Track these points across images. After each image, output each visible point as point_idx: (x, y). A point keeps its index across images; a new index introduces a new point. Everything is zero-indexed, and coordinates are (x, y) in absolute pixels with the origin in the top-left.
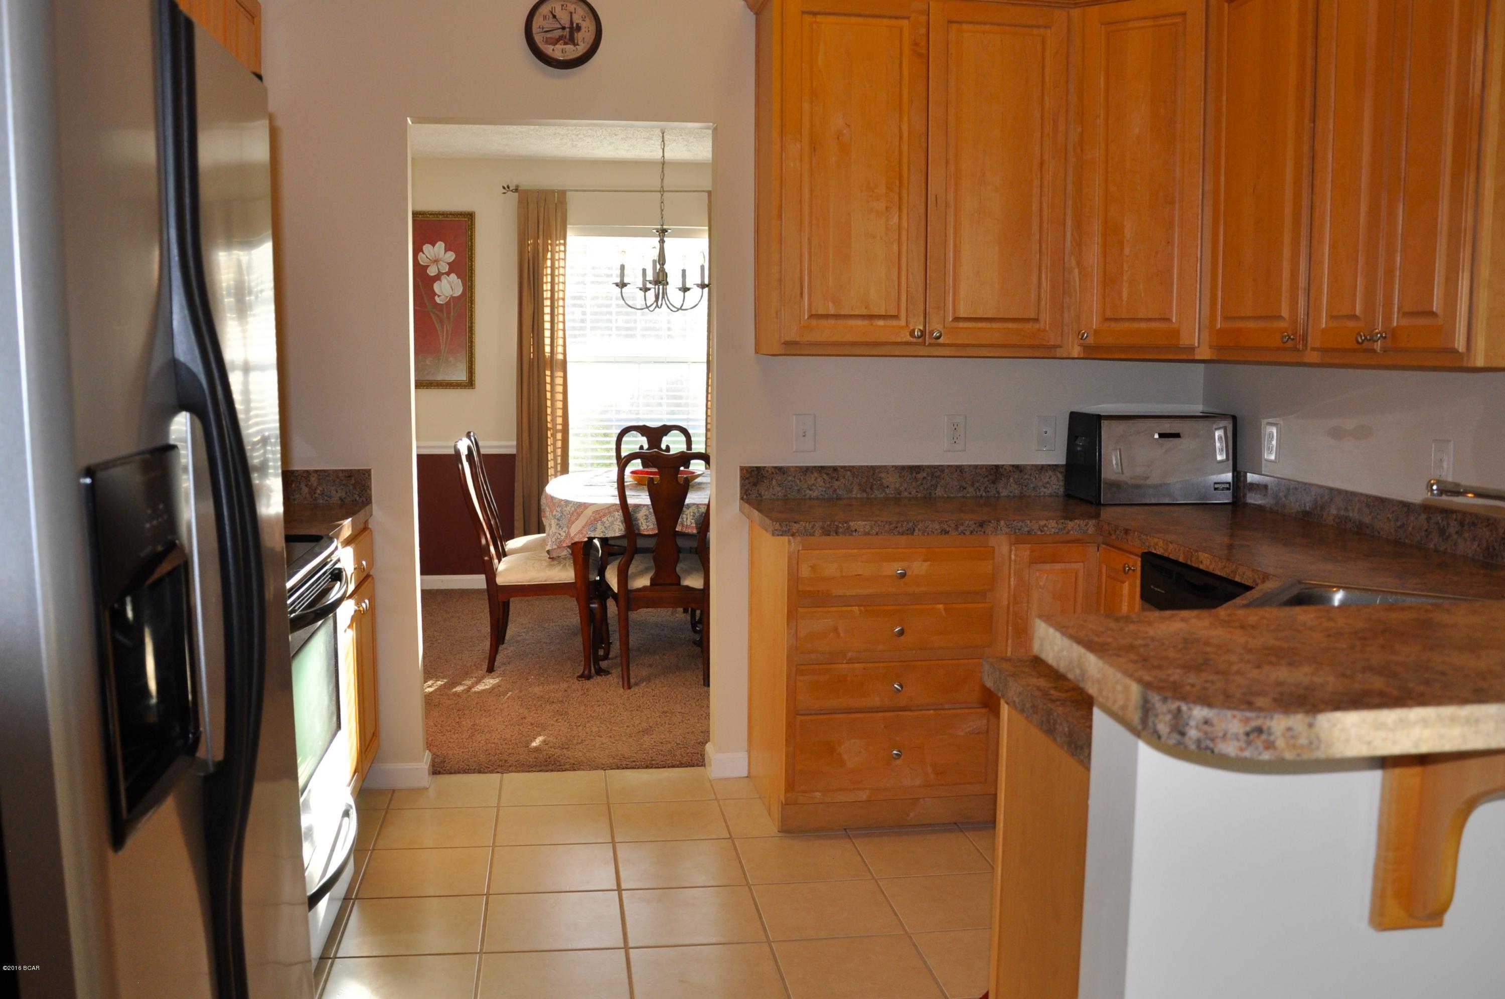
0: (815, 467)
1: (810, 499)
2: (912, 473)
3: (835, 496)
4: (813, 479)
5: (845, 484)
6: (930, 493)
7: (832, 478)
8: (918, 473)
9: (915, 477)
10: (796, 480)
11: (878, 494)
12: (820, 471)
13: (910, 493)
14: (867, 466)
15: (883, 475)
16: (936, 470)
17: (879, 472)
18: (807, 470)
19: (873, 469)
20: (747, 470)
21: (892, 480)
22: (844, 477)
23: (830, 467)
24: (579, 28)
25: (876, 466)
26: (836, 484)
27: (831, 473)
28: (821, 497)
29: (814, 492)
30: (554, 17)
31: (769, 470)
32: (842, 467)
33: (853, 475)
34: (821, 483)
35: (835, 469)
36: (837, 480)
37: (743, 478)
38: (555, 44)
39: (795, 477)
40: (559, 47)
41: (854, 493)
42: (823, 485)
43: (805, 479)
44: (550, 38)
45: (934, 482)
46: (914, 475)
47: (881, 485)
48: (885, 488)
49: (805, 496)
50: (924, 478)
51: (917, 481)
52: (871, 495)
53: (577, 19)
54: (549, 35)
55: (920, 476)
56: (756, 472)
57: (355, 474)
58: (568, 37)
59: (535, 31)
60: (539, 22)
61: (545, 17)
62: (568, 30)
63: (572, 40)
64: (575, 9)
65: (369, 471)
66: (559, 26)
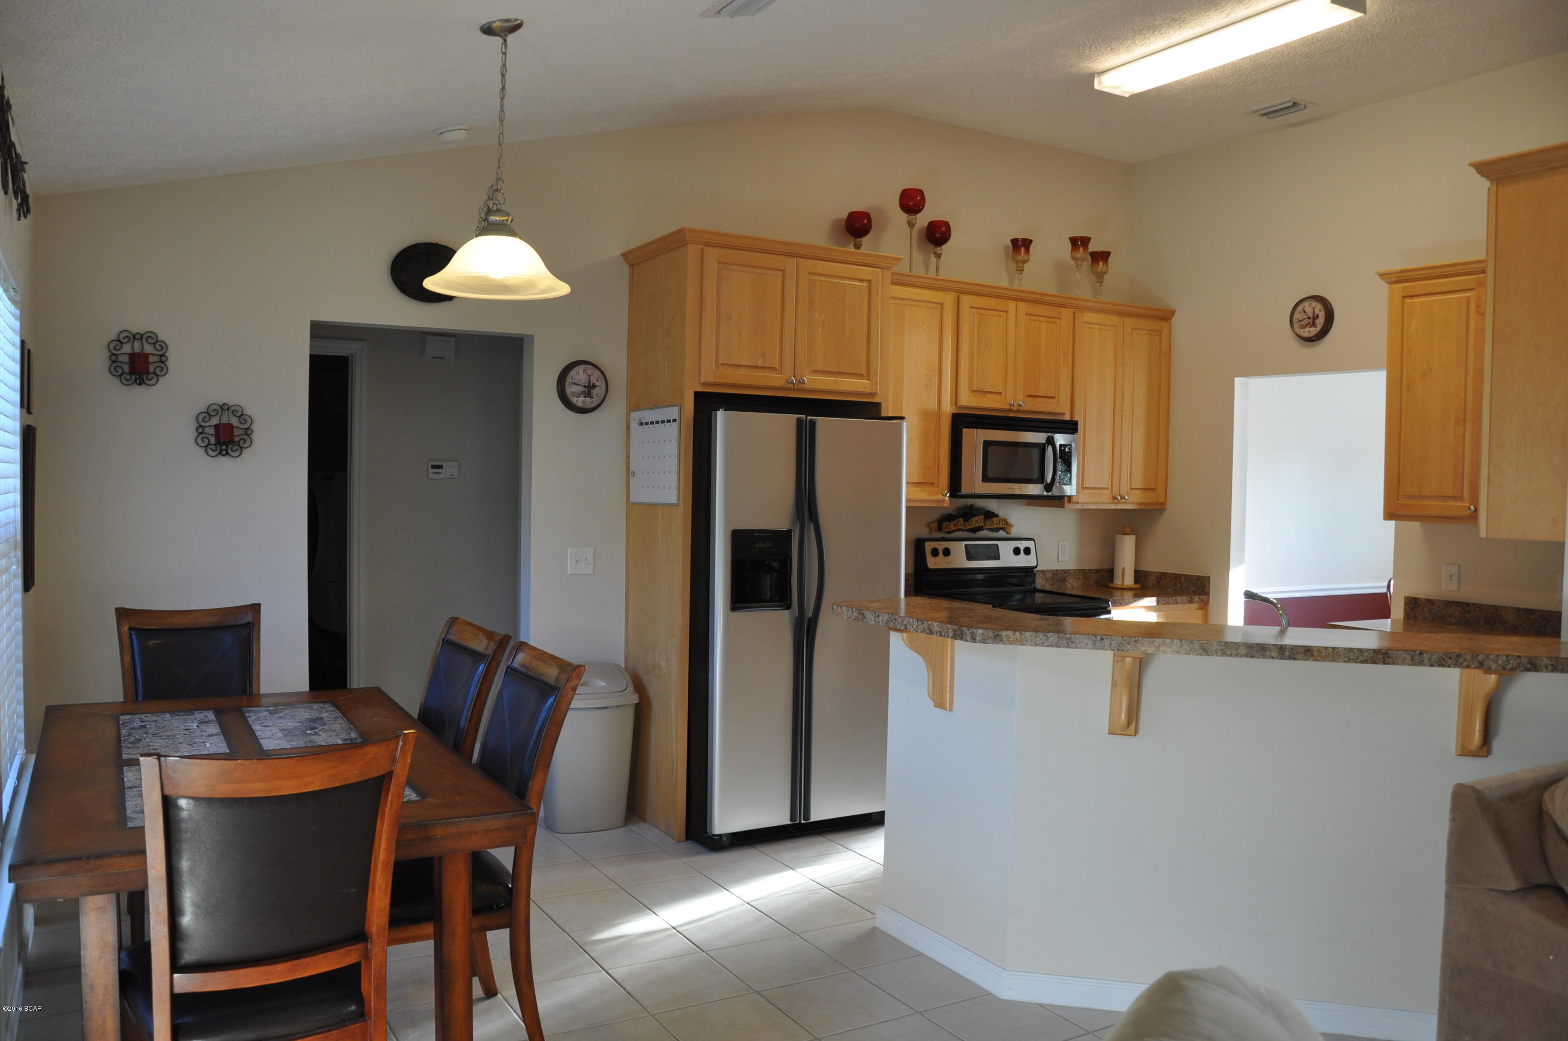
20: (1407, 599)
24: (1318, 316)
30: (1304, 312)
31: (1423, 600)
37: (1406, 604)
38: (1304, 328)
40: (1307, 329)
44: (1302, 325)
53: (1317, 311)
54: (1302, 323)
56: (1414, 601)
57: (1199, 578)
58: (1312, 323)
59: (1294, 322)
60: (1297, 316)
61: (1300, 313)
62: (1312, 319)
63: (1314, 325)
64: (1316, 305)
65: (1209, 577)
66: (1307, 317)
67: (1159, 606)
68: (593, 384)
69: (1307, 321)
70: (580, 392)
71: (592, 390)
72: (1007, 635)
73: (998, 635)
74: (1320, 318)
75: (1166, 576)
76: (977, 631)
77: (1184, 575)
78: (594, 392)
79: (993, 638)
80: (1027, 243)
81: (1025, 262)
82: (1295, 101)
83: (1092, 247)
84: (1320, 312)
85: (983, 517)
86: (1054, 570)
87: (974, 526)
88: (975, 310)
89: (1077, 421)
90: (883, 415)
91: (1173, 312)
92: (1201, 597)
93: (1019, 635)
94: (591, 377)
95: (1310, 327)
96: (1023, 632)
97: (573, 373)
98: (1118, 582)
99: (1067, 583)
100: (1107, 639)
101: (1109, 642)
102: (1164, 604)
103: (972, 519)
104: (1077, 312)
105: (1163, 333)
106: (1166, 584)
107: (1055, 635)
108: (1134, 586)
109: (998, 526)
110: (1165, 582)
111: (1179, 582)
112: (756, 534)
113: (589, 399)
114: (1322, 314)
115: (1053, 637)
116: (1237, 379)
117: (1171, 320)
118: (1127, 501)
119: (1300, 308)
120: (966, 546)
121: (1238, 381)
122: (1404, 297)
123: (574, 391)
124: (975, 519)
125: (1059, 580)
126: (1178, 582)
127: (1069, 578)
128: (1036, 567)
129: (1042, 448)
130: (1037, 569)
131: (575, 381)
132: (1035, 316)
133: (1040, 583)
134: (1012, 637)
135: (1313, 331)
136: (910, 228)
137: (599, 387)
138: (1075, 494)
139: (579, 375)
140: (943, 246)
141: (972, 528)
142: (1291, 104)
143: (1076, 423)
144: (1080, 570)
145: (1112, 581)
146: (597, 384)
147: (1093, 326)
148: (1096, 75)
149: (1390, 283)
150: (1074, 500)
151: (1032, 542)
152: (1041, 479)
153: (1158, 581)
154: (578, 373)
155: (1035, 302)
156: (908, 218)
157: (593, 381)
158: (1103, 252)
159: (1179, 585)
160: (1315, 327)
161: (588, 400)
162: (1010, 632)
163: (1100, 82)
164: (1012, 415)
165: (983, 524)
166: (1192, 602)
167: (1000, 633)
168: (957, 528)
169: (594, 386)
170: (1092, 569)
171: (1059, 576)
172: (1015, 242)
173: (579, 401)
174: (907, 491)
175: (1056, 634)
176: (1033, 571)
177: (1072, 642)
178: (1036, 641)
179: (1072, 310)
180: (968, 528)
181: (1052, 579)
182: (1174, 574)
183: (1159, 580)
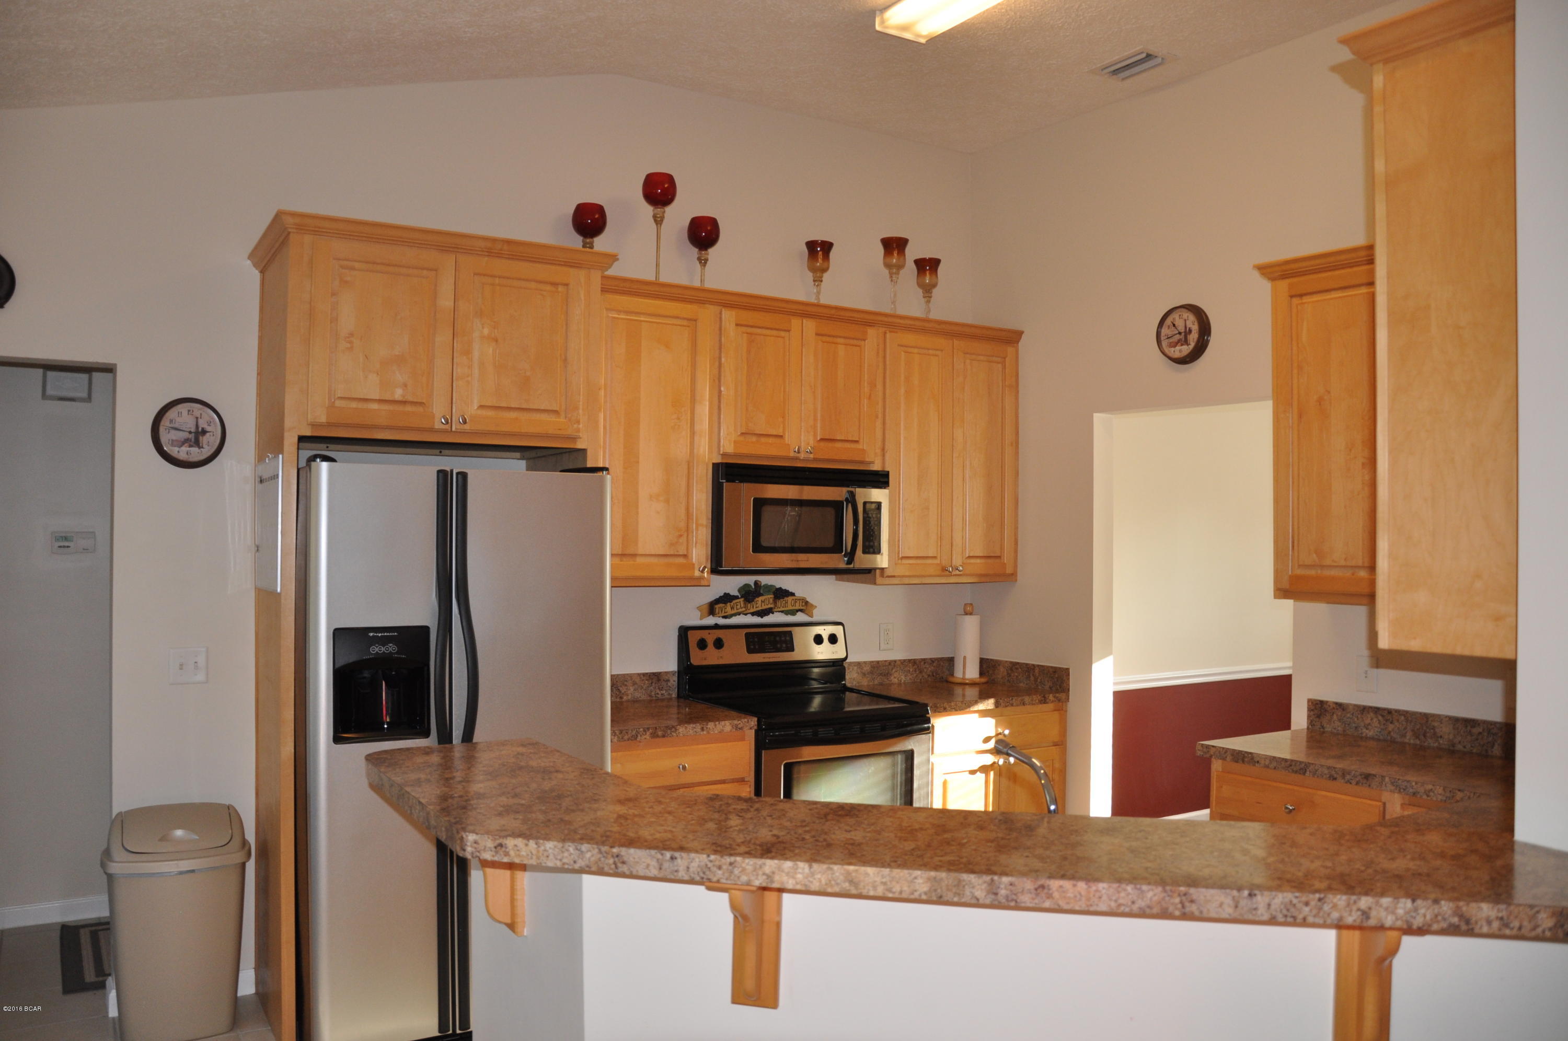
0: (1371, 707)
1: (1366, 738)
2: (1466, 727)
3: (1389, 738)
4: (1369, 719)
5: (1398, 728)
6: (1487, 751)
7: (1387, 720)
8: (1473, 727)
9: (1470, 731)
10: (1354, 717)
11: (1431, 743)
12: (1376, 712)
13: (1465, 747)
14: (1421, 713)
15: (1436, 724)
16: (1493, 726)
17: (1432, 721)
18: (1364, 709)
19: (1426, 716)
20: (1312, 703)
21: (1445, 730)
22: (1398, 721)
23: (1384, 709)
24: (1190, 331)
25: (1429, 714)
26: (1391, 727)
27: (1387, 714)
28: (1376, 737)
29: (1370, 731)
30: (1174, 325)
31: (1331, 705)
32: (1397, 711)
33: (1407, 720)
34: (1376, 724)
35: (1390, 711)
36: (1391, 723)
37: (1309, 710)
38: (1175, 346)
39: (1353, 714)
40: (1178, 348)
41: (1408, 738)
42: (1379, 726)
43: (1362, 718)
44: (1172, 342)
45: (1490, 739)
46: (1469, 728)
47: (1435, 733)
48: (1438, 737)
49: (1362, 733)
50: (1480, 733)
51: (1472, 735)
52: (1424, 742)
53: (1189, 325)
54: (1171, 340)
55: (1476, 731)
56: (1320, 706)
57: (1056, 670)
58: (1183, 339)
59: (1162, 338)
60: (1165, 331)
61: (1169, 327)
62: (1183, 334)
63: (1186, 342)
64: (1188, 317)
65: (1068, 669)
66: (1177, 332)
67: (999, 709)
68: (203, 429)
69: (1178, 337)
70: (183, 440)
71: (201, 438)
72: (516, 846)
73: (501, 845)
74: (1193, 333)
75: (1018, 666)
76: (467, 836)
77: (1038, 666)
78: (204, 440)
79: (494, 849)
80: (827, 247)
81: (825, 270)
82: (1150, 53)
83: (913, 253)
84: (1194, 324)
85: (772, 596)
86: (872, 662)
87: (760, 608)
88: (744, 329)
89: (888, 472)
90: (590, 464)
91: (1019, 334)
92: (1057, 695)
93: (535, 846)
94: (199, 420)
95: (1182, 345)
96: (541, 841)
97: (172, 414)
98: (958, 674)
99: (892, 678)
100: (682, 858)
101: (686, 864)
102: (1006, 706)
103: (757, 599)
104: (888, 332)
105: (1007, 359)
106: (1017, 677)
107: (593, 848)
108: (978, 680)
109: (794, 608)
110: (1016, 674)
111: (1033, 675)
112: (371, 634)
113: (197, 449)
114: (1195, 328)
115: (590, 851)
116: (1095, 415)
117: (1018, 343)
118: (961, 573)
119: (1168, 321)
120: (747, 634)
121: (1098, 418)
122: (1292, 297)
123: (174, 438)
124: (760, 599)
125: (881, 674)
126: (1031, 676)
127: (894, 671)
128: (846, 658)
129: (837, 506)
130: (847, 661)
131: (176, 425)
132: (829, 336)
133: (852, 678)
134: (524, 849)
135: (1185, 350)
136: (657, 224)
137: (211, 434)
138: (887, 566)
139: (183, 417)
140: (711, 251)
141: (759, 611)
142: (1144, 55)
143: (886, 475)
144: (910, 660)
145: (952, 675)
146: (208, 429)
147: (910, 350)
148: (878, 13)
149: (1272, 279)
150: (887, 573)
151: (841, 627)
152: (837, 548)
153: (1008, 674)
154: (180, 414)
155: (830, 318)
156: (653, 211)
157: (202, 424)
158: (931, 259)
159: (1032, 678)
160: (1188, 345)
161: (195, 450)
162: (520, 839)
163: (883, 22)
164: (799, 465)
165: (772, 606)
166: (1045, 702)
167: (504, 841)
168: (735, 611)
169: (204, 432)
170: (927, 659)
171: (880, 669)
172: (812, 246)
173: (182, 453)
174: (612, 566)
175: (595, 846)
176: (842, 665)
177: (624, 863)
178: (563, 857)
179: (882, 330)
180: (752, 611)
181: (872, 673)
182: (1027, 664)
183: (1010, 672)
